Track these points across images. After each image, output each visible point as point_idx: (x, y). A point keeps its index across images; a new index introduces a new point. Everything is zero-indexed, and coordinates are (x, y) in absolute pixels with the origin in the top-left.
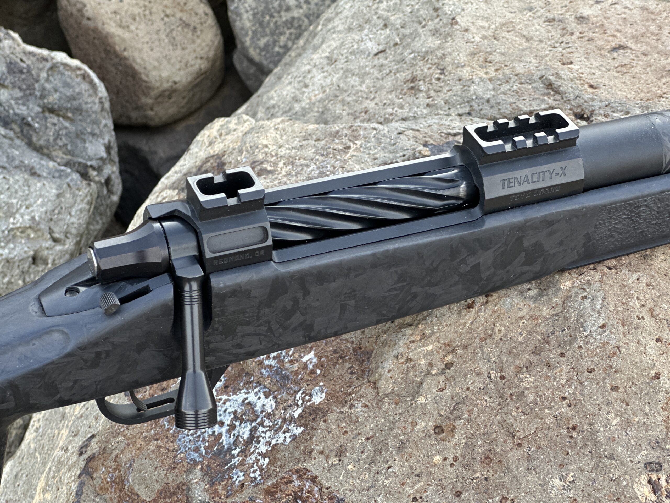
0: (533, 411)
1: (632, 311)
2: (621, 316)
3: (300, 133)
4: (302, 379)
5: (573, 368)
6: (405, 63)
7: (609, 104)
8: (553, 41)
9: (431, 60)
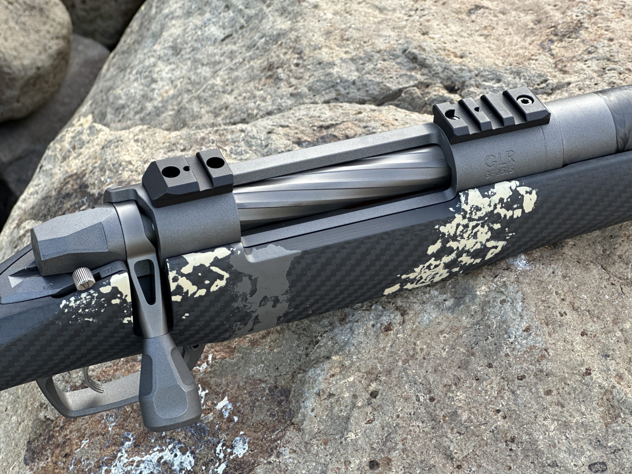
0: (468, 430)
1: (553, 308)
2: (543, 316)
3: (164, 143)
4: (219, 429)
5: (503, 378)
6: (258, 48)
7: (479, 73)
8: (407, 9)
9: (285, 43)
